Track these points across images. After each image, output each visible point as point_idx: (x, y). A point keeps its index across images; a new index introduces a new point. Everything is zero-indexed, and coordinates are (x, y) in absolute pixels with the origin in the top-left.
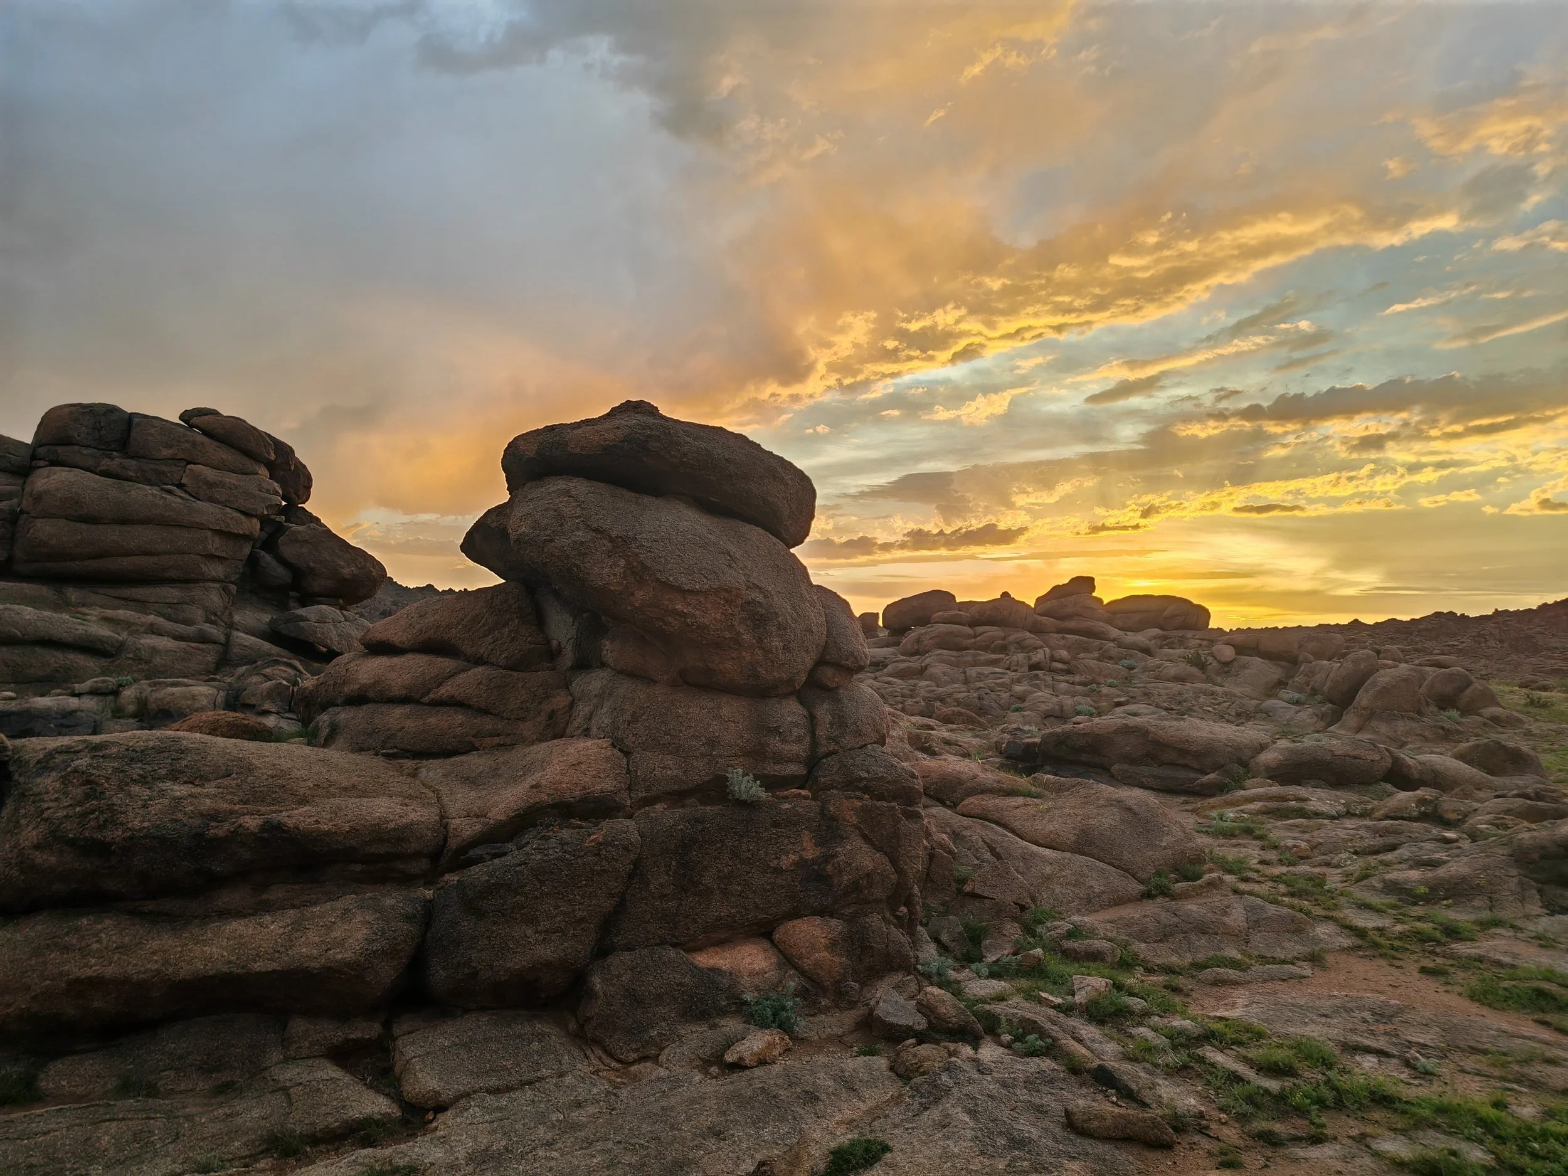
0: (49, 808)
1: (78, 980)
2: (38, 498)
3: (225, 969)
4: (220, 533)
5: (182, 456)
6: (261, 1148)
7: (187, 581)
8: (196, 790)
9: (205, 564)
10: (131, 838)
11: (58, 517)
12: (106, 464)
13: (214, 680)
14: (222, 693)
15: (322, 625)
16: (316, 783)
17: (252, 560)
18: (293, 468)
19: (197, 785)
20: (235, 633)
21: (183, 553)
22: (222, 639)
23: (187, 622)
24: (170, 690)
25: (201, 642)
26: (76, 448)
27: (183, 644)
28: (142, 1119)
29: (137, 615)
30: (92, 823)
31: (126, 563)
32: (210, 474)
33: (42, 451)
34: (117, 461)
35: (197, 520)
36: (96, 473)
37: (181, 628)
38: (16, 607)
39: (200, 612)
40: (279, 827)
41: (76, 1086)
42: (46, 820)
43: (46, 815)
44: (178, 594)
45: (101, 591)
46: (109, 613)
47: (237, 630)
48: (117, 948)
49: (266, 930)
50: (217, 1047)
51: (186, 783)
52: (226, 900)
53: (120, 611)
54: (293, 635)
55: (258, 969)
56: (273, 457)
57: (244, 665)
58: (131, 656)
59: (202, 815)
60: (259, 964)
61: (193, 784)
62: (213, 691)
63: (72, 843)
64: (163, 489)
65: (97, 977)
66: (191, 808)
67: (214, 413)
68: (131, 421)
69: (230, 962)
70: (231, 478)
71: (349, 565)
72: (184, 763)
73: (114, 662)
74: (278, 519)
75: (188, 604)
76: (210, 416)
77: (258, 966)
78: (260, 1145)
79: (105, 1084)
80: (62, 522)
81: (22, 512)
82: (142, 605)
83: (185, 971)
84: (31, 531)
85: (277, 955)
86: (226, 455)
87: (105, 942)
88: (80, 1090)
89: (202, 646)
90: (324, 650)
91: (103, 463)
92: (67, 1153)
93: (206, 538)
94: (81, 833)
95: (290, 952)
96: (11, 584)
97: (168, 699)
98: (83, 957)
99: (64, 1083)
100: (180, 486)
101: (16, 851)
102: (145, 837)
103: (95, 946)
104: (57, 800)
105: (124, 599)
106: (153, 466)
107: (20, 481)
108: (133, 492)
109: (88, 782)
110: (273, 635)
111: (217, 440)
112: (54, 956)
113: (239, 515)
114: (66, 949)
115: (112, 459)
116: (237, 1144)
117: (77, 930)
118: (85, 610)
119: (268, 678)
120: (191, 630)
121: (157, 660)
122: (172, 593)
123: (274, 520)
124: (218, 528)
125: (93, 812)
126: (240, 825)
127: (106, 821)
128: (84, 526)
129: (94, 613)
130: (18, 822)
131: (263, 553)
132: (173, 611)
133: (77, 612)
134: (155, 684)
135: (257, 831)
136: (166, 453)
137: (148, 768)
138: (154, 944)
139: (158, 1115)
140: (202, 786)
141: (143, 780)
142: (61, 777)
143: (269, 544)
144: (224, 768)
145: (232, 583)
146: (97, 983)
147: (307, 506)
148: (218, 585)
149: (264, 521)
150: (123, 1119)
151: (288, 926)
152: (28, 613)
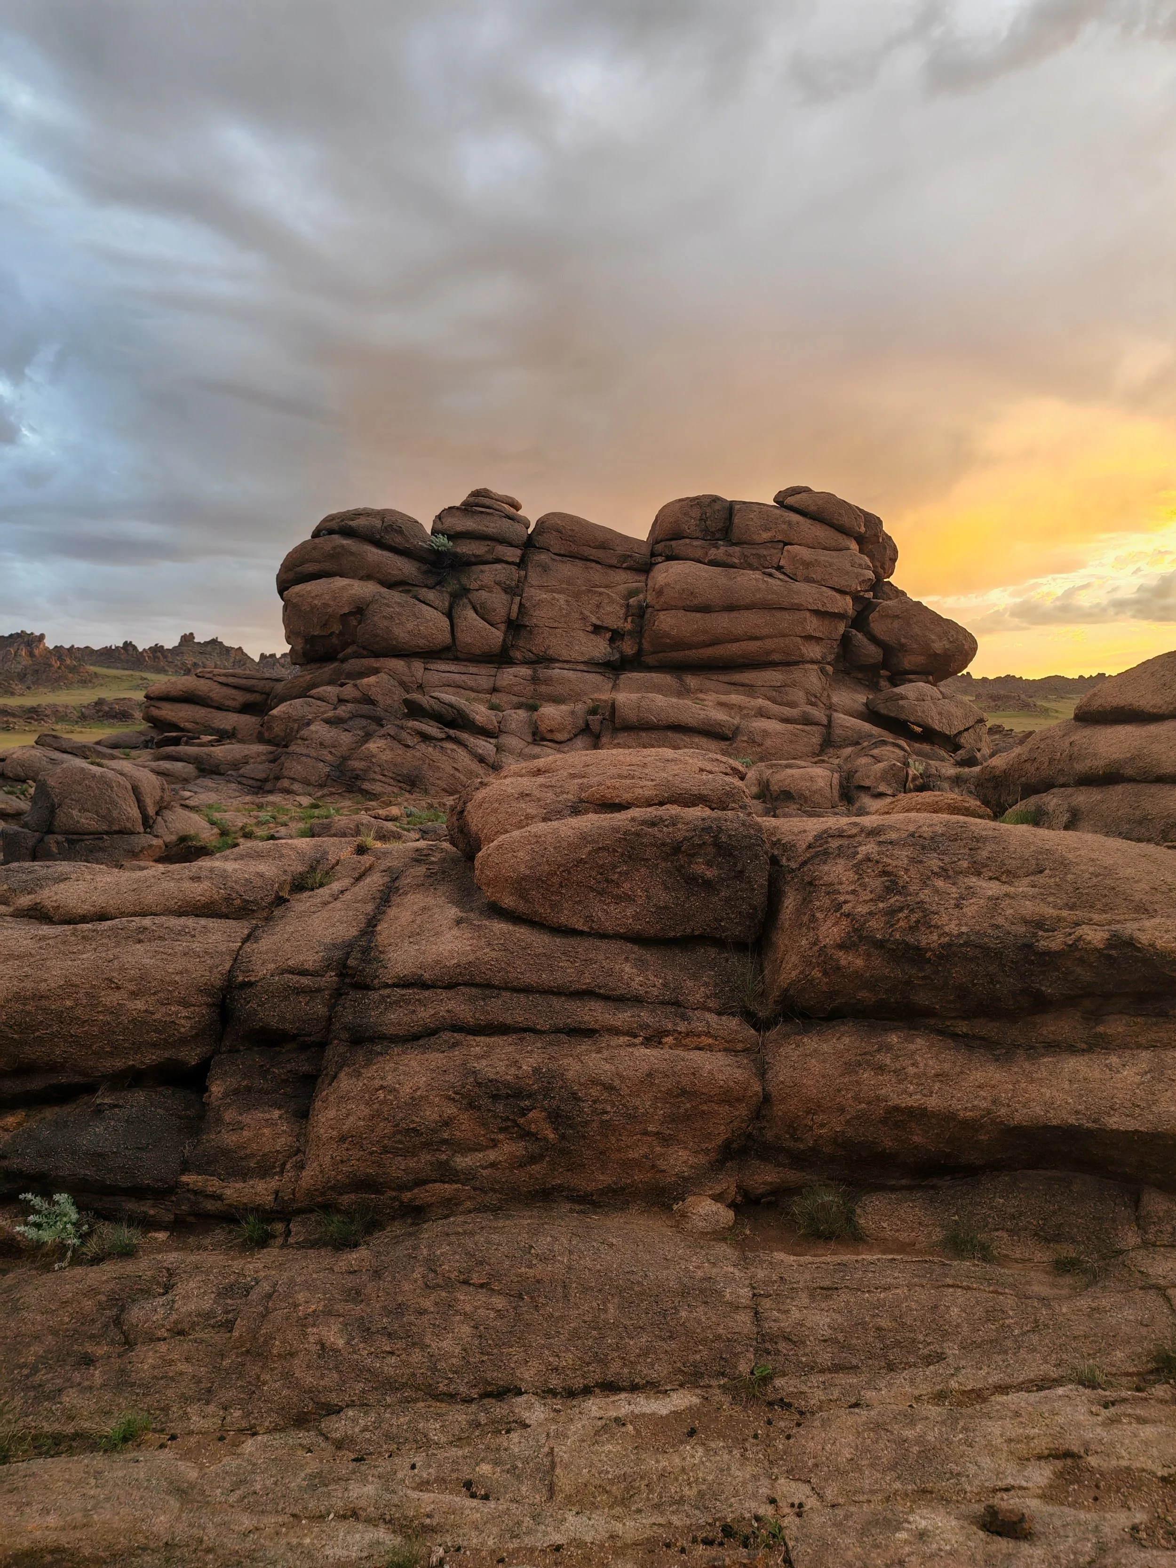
0: (846, 902)
1: (896, 1108)
2: (660, 593)
3: (1072, 1120)
4: (816, 612)
5: (780, 538)
6: (1149, 1366)
7: (788, 664)
8: (1007, 889)
9: (804, 645)
10: (950, 945)
11: (676, 608)
12: (713, 553)
13: (823, 761)
14: (836, 775)
15: (922, 703)
16: (1152, 886)
17: (845, 640)
18: (881, 540)
19: (1005, 883)
20: (835, 714)
21: (784, 636)
22: (825, 721)
23: (792, 705)
24: (789, 771)
25: (806, 724)
26: (687, 541)
27: (790, 727)
28: (989, 1292)
29: (748, 699)
30: (901, 923)
31: (734, 648)
32: (804, 553)
33: (659, 547)
34: (722, 549)
35: (796, 601)
36: (705, 564)
37: (787, 711)
38: (650, 695)
39: (801, 694)
40: (1130, 943)
41: (898, 1231)
42: (848, 915)
43: (846, 908)
44: (781, 676)
45: (715, 677)
46: (723, 698)
47: (836, 711)
48: (937, 1075)
49: (1119, 1076)
50: (1054, 1213)
51: (991, 879)
52: (1053, 1029)
53: (733, 696)
54: (892, 715)
55: (1115, 1127)
56: (863, 530)
57: (847, 746)
58: (745, 738)
59: (1026, 922)
60: (1115, 1119)
61: (999, 880)
62: (828, 773)
63: (880, 945)
64: (764, 573)
65: (918, 1108)
66: (1011, 911)
67: (807, 490)
68: (731, 508)
69: (1077, 1112)
70: (824, 556)
71: (940, 639)
72: (985, 854)
73: (731, 745)
74: (866, 596)
75: (790, 686)
76: (804, 494)
77: (1114, 1122)
78: (1148, 1361)
79: (930, 1233)
80: (680, 613)
81: (647, 606)
82: (749, 689)
83: (1021, 1117)
84: (656, 623)
85: (1137, 1111)
86: (820, 532)
87: (921, 1065)
88: (904, 1237)
89: (806, 728)
90: (919, 730)
91: (710, 552)
92: (915, 1320)
93: (805, 619)
94: (891, 935)
95: (1154, 1108)
96: (642, 674)
97: (788, 781)
98: (900, 1082)
99: (885, 1225)
100: (779, 568)
101: (816, 948)
102: (966, 944)
103: (911, 1070)
104: (853, 892)
105: (734, 684)
106: (754, 552)
107: (643, 578)
108: (739, 579)
109: (885, 873)
110: (872, 715)
111: (811, 518)
112: (866, 1075)
113: (834, 593)
114: (881, 1069)
115: (717, 548)
116: (1119, 1354)
117: (889, 1048)
118: (702, 696)
119: (877, 760)
120: (793, 712)
121: (768, 743)
122: (774, 676)
123: (862, 597)
124: (816, 608)
125: (901, 909)
126: (1080, 938)
127: (918, 922)
128: (698, 615)
129: (711, 698)
130: (814, 916)
131: (854, 632)
132: (777, 694)
133: (697, 698)
134: (772, 766)
135: (1102, 946)
136: (766, 536)
137: (947, 859)
138: (978, 1076)
139: (1007, 1291)
140: (1010, 884)
141: (944, 873)
142: (854, 866)
143: (860, 621)
144: (1034, 862)
145: (829, 663)
146: (919, 1114)
147: (891, 579)
148: (815, 667)
149: (857, 598)
150: (968, 1288)
151: (1146, 1073)
152: (659, 700)
